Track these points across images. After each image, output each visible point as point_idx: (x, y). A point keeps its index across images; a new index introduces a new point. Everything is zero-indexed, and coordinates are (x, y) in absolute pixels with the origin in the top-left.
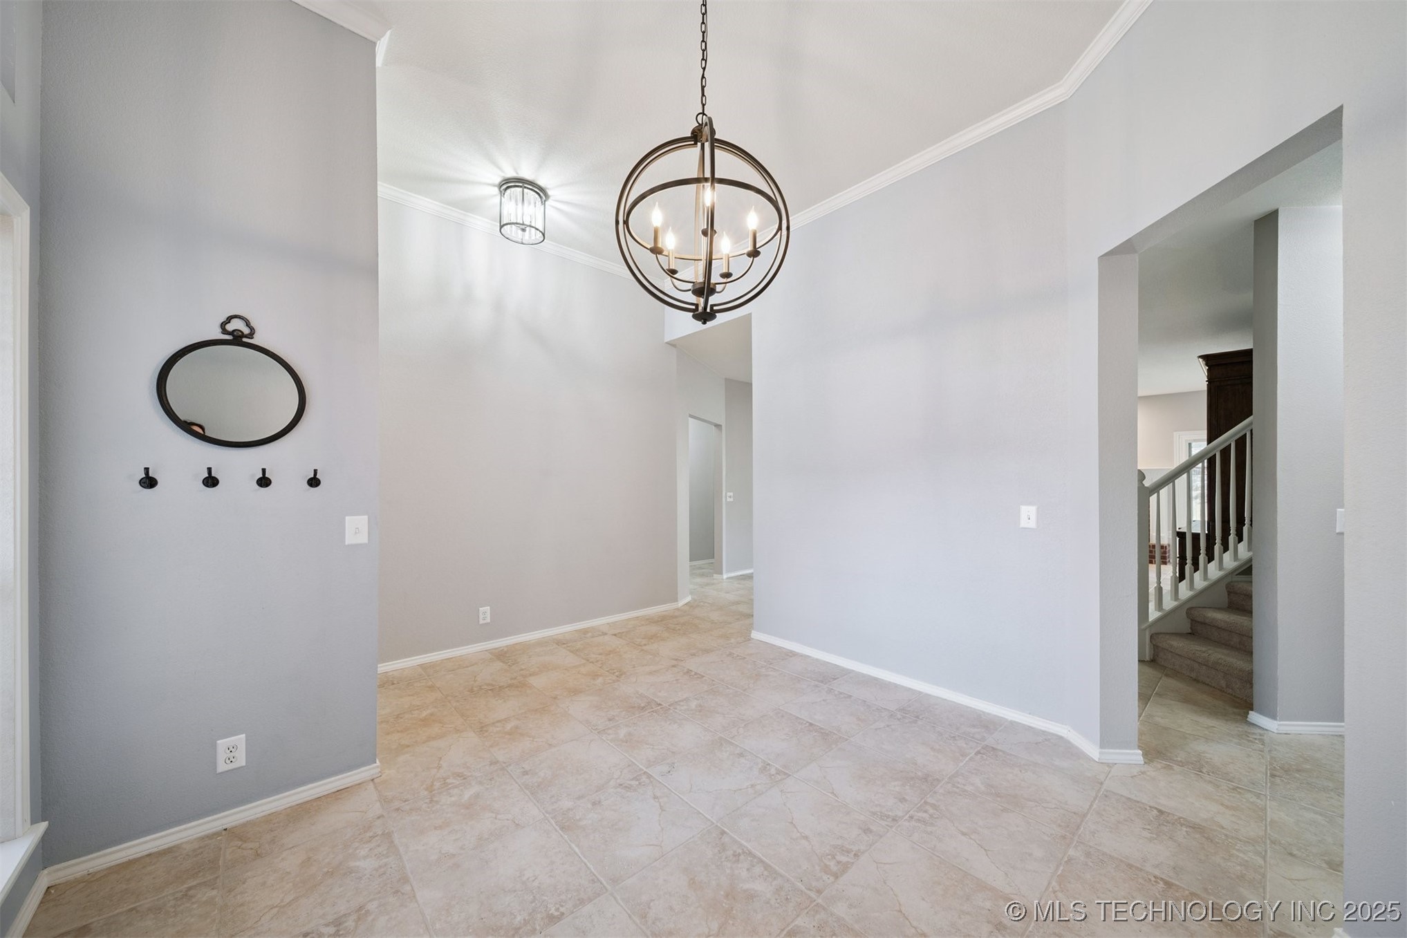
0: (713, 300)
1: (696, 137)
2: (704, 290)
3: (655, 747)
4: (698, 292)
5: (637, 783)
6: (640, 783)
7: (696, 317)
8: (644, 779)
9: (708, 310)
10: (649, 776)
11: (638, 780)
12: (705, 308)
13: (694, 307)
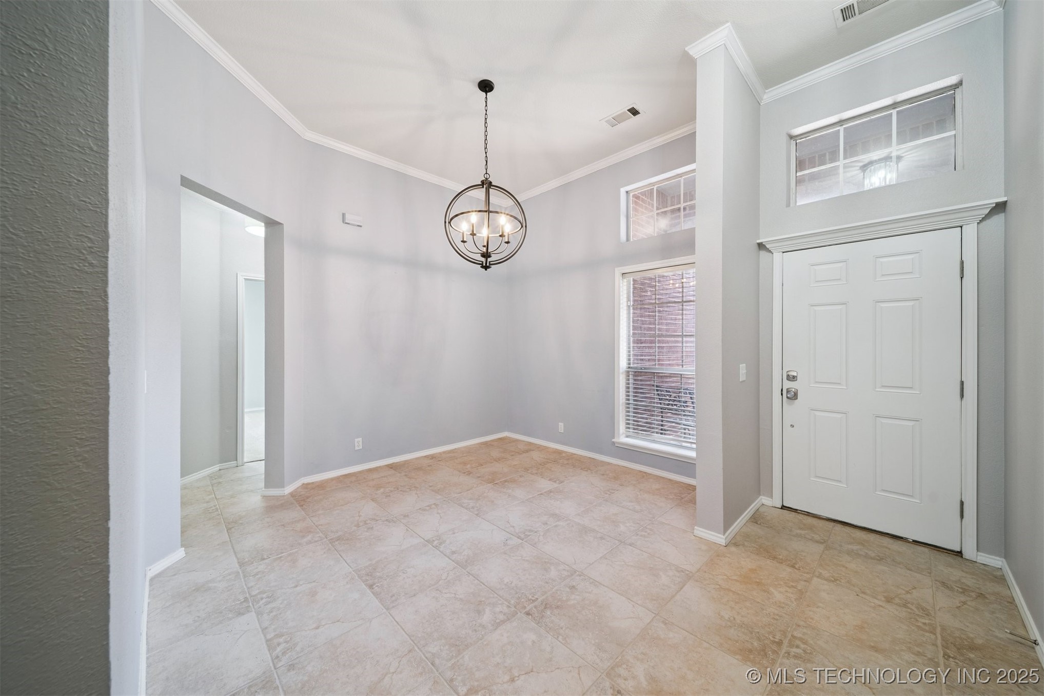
0: (489, 260)
1: (483, 183)
2: (486, 255)
3: (520, 558)
4: (483, 255)
5: (526, 534)
6: (524, 533)
7: (482, 267)
8: (522, 536)
9: (488, 265)
10: (519, 538)
11: (526, 535)
12: (486, 264)
13: (481, 263)
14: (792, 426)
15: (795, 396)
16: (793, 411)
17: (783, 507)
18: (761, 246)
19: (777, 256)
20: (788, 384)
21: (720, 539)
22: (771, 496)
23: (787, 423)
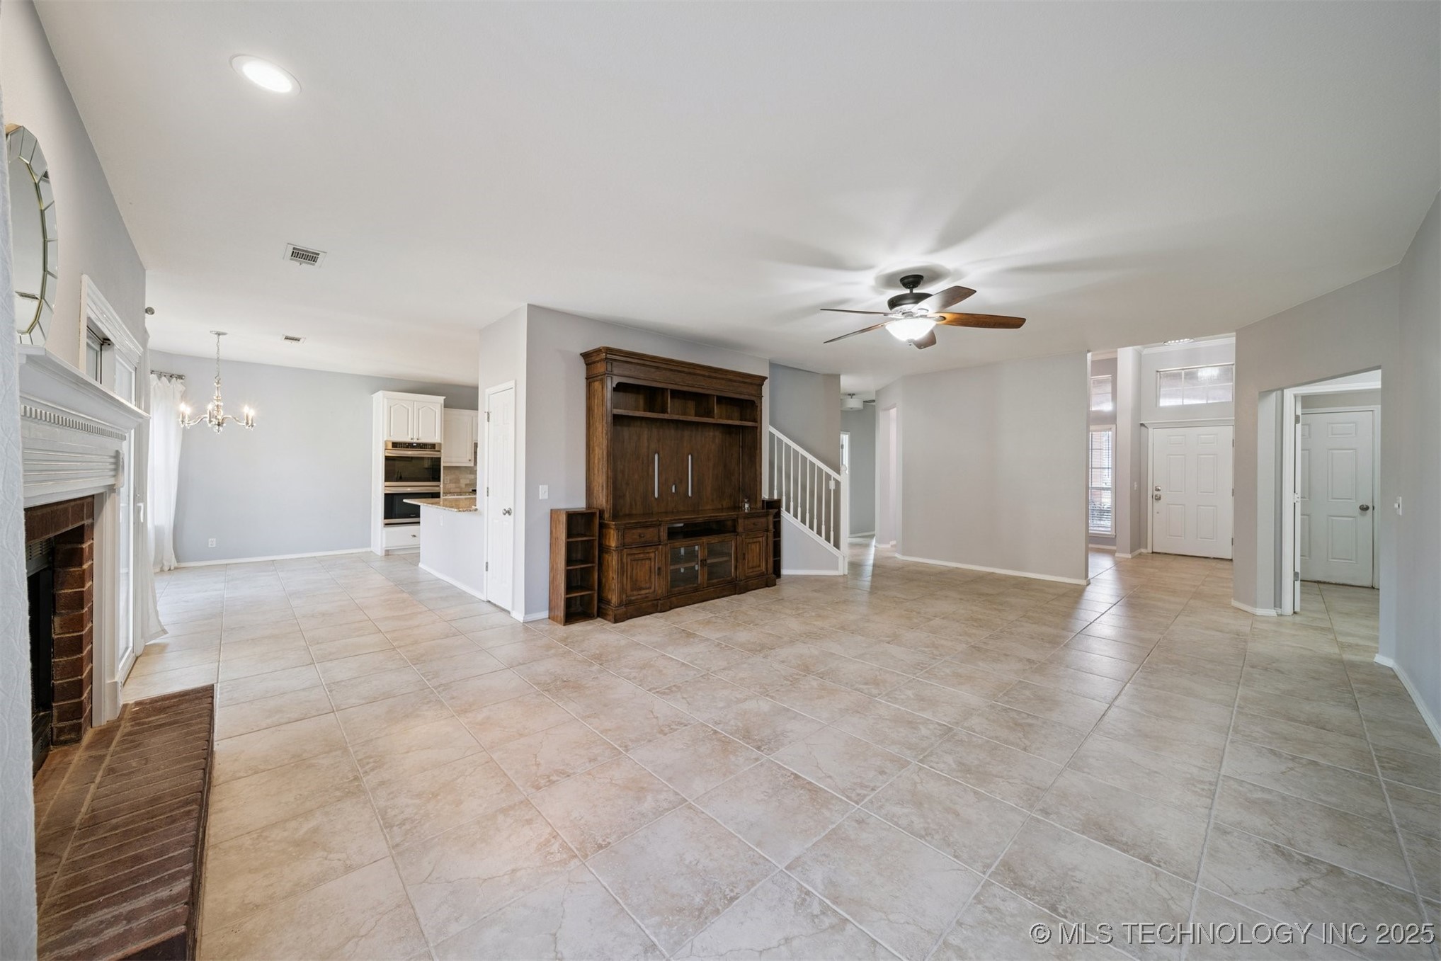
14: (1158, 513)
15: (1160, 499)
16: (1157, 505)
17: (1153, 552)
18: (1142, 425)
19: (1151, 430)
20: (1156, 493)
21: (1129, 556)
22: (1146, 548)
23: (1155, 511)
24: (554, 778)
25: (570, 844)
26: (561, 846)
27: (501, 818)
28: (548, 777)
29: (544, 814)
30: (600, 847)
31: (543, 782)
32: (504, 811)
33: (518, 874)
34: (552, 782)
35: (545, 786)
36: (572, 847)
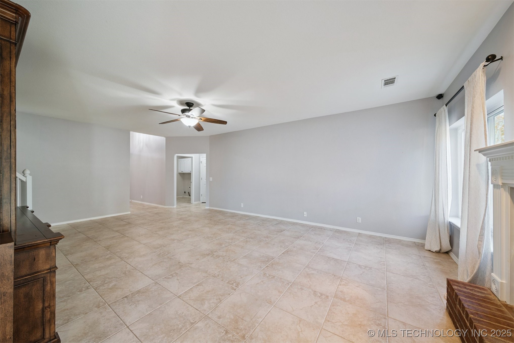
24: (319, 295)
25: (339, 281)
26: (342, 282)
27: (347, 299)
28: (320, 297)
29: (336, 290)
30: (335, 276)
31: (323, 297)
32: (344, 300)
33: (357, 286)
34: (322, 294)
35: (325, 295)
36: (340, 280)
